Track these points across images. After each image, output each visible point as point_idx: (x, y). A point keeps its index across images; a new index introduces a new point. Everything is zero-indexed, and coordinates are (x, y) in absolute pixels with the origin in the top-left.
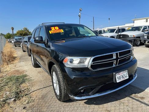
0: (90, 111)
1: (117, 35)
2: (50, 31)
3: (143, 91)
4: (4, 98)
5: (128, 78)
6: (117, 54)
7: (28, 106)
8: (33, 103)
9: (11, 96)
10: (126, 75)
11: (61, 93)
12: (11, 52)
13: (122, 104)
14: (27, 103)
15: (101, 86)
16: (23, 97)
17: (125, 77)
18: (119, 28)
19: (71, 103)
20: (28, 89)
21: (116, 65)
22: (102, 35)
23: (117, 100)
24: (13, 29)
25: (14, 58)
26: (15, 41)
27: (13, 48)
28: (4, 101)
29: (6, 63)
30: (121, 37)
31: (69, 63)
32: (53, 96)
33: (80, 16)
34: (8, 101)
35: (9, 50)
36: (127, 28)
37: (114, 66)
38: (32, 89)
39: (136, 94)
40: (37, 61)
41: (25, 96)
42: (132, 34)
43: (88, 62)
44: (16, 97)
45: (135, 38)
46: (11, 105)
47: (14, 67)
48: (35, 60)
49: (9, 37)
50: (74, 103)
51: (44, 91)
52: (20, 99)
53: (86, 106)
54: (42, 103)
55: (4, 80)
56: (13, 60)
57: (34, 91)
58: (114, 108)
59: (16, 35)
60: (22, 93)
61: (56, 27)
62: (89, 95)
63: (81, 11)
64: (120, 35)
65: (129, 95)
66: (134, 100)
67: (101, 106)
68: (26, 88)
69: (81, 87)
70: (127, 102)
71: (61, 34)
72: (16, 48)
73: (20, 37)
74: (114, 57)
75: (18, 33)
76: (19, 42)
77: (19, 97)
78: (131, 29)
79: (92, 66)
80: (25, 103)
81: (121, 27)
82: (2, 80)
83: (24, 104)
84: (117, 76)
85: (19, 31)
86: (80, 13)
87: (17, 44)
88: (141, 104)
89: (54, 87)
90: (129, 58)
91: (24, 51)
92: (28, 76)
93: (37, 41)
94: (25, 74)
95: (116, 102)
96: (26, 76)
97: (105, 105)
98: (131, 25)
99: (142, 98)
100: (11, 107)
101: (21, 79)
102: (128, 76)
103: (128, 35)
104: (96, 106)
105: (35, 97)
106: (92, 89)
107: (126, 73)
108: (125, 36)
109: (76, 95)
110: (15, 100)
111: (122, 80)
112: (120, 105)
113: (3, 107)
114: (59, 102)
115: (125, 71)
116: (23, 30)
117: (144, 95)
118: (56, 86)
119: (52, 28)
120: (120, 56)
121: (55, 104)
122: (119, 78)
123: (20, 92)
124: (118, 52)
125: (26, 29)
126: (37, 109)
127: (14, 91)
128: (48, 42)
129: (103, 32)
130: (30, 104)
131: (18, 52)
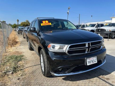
0: (66, 85)
1: (96, 29)
2: (41, 24)
3: (109, 73)
4: (5, 71)
5: (96, 62)
6: (89, 44)
7: (21, 78)
8: (25, 76)
9: (10, 70)
10: (95, 60)
11: (45, 70)
12: (15, 38)
13: (91, 82)
14: (21, 76)
15: (75, 67)
16: (18, 71)
17: (94, 62)
18: (98, 24)
19: (52, 79)
20: (23, 66)
21: (88, 52)
22: (84, 28)
23: (87, 79)
24: (18, 21)
25: (17, 42)
26: (18, 30)
27: (17, 35)
28: (5, 73)
29: (10, 46)
30: (100, 30)
31: (52, 48)
32: (40, 72)
33: (68, 13)
34: (8, 73)
35: (13, 36)
36: (105, 24)
37: (86, 52)
38: (26, 66)
39: (104, 76)
40: (32, 45)
41: (21, 70)
42: (108, 29)
43: (66, 48)
44: (13, 71)
45: (111, 32)
46: (9, 76)
47: (15, 49)
48: (30, 45)
49: (15, 26)
50: (55, 78)
51: (34, 68)
52: (16, 73)
53: (63, 82)
54: (31, 77)
55: (7, 58)
56: (15, 44)
57: (27, 68)
58: (84, 84)
59: (20, 25)
60: (18, 68)
61: (46, 21)
62: (65, 73)
63: (69, 9)
64: (99, 29)
65: (97, 76)
66: (101, 80)
67: (74, 82)
68: (22, 65)
69: (59, 67)
70: (95, 81)
71: (52, 26)
72: (19, 35)
73: (22, 27)
74: (87, 46)
75: (21, 24)
76: (21, 31)
77: (16, 71)
78: (108, 24)
79: (68, 52)
80: (19, 75)
81: (100, 23)
82: (6, 58)
83: (19, 77)
84: (88, 60)
85: (22, 23)
86: (68, 11)
87: (20, 32)
88: (105, 84)
89: (41, 65)
90: (100, 48)
91: (24, 38)
92: (24, 56)
93: (32, 31)
94: (22, 54)
95: (87, 80)
96: (23, 56)
97: (78, 82)
98: (109, 21)
99: (108, 79)
100: (9, 78)
101: (19, 58)
102: (97, 61)
103: (105, 30)
104: (71, 82)
105: (27, 72)
106: (68, 69)
107: (95, 59)
108: (103, 30)
109: (55, 73)
110: (13, 73)
111: (92, 63)
112: (89, 82)
113: (3, 77)
114: (44, 77)
115: (95, 57)
116: (25, 22)
117: (109, 77)
118: (43, 65)
119: (43, 21)
120: (91, 45)
121: (41, 78)
122: (90, 62)
123: (17, 67)
124: (90, 42)
125: (28, 22)
126: (27, 80)
127: (12, 66)
128: (39, 32)
129: (86, 26)
130: (23, 77)
131: (20, 39)
